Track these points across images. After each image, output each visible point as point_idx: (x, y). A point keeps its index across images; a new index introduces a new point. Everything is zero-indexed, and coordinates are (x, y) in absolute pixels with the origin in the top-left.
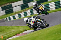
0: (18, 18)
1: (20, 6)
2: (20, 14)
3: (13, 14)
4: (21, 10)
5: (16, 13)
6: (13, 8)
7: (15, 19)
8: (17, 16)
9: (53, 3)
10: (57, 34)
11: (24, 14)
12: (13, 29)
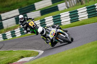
0: (12, 37)
1: (14, 18)
2: (15, 31)
3: (3, 30)
4: (16, 25)
5: (8, 30)
6: (3, 22)
7: (6, 40)
8: (8, 34)
9: (67, 14)
10: (72, 63)
11: (20, 31)
12: (2, 55)
